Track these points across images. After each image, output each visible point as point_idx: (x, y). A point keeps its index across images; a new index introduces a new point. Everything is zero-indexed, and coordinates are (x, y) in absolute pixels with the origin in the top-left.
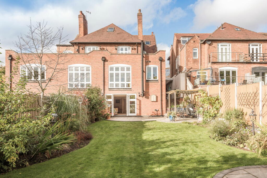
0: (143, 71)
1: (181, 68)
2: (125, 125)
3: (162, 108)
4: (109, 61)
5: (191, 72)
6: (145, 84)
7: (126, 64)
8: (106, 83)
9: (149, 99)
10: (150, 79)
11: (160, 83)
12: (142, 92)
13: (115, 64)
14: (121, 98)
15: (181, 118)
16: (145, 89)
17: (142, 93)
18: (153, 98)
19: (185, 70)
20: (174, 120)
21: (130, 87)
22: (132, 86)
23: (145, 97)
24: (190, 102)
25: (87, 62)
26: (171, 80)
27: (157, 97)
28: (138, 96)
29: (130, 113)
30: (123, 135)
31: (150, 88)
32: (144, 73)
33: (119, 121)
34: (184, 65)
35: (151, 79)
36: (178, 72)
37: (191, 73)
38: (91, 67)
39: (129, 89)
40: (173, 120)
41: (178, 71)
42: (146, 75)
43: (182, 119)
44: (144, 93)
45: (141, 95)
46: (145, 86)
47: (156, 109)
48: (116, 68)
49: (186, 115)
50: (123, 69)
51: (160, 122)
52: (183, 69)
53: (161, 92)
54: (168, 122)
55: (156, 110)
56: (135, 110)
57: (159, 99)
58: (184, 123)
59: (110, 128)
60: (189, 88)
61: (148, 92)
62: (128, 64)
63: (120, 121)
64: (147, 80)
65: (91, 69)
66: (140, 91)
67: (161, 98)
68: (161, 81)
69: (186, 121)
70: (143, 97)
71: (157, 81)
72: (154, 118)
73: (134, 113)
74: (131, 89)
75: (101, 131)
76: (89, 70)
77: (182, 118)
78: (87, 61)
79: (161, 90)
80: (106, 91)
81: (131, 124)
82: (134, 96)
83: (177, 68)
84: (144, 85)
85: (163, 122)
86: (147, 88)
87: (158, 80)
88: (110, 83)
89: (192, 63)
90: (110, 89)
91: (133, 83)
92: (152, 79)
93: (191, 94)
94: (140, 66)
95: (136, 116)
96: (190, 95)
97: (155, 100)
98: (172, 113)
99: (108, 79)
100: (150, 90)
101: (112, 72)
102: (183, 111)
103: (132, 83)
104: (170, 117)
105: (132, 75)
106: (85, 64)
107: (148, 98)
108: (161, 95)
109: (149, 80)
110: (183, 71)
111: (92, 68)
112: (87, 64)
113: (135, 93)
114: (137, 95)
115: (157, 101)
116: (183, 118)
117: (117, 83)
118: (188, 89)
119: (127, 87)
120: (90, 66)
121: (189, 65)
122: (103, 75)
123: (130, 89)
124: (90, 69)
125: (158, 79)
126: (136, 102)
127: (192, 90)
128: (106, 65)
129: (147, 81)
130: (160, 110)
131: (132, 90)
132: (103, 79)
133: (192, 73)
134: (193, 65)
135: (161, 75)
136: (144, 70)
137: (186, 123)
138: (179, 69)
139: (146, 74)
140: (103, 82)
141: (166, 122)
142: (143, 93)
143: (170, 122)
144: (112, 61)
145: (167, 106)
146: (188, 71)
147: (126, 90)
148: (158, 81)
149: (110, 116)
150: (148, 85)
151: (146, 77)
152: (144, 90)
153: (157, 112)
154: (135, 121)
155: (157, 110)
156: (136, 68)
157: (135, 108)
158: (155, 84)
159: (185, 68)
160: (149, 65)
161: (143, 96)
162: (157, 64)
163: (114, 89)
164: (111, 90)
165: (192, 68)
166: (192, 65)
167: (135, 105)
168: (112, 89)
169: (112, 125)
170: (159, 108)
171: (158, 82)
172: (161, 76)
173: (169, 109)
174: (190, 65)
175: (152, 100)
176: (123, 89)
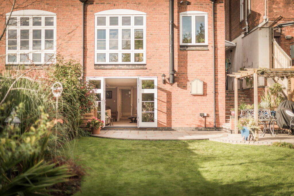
0: (173, 26)
1: (254, 18)
2: (140, 147)
3: (216, 111)
4: (97, 4)
5: (281, 26)
6: (179, 55)
7: (133, 9)
8: (88, 53)
9: (186, 89)
10: (189, 44)
11: (211, 52)
12: (171, 72)
13: (109, 9)
14: (115, 87)
15: (266, 134)
16: (179, 66)
17: (171, 76)
18: (196, 87)
19: (264, 22)
20: (253, 140)
21: (144, 62)
22: (148, 58)
23: (178, 85)
24: (283, 96)
25: (48, 6)
26: (231, 45)
27: (205, 85)
28: (162, 82)
29: (143, 121)
30: (150, 169)
31: (188, 64)
32: (176, 30)
33: (123, 139)
34: (263, 10)
35: (191, 42)
36: (247, 27)
37: (281, 30)
38: (55, 17)
39: (140, 67)
40: (251, 139)
41: (245, 26)
42: (179, 34)
43: (268, 136)
44: (175, 75)
45: (167, 81)
46: (179, 59)
47: (202, 112)
48: (110, 17)
49: (276, 126)
50: (126, 21)
51: (219, 141)
52: (260, 21)
53: (215, 73)
54: (239, 143)
55: (202, 115)
56: (153, 113)
57: (210, 89)
58: (277, 145)
59: (109, 153)
60: (280, 65)
61: (186, 73)
62: (139, 10)
63: (126, 139)
64: (181, 46)
65: (55, 21)
66: (167, 71)
67: (215, 87)
68: (215, 48)
69: (283, 141)
70: (173, 85)
71: (205, 48)
72: (203, 134)
73: (153, 121)
74: (145, 67)
75: (95, 160)
76: (51, 24)
77: (269, 133)
78: (47, 4)
79: (215, 68)
80: (88, 71)
81: (154, 146)
82: (153, 82)
83: (242, 18)
84: (176, 56)
85: (227, 142)
86: (182, 64)
87: (207, 46)
88: (97, 51)
89: (281, 5)
90: (98, 67)
91: (149, 53)
92: (194, 42)
93: (287, 77)
94: (165, 14)
95: (156, 128)
96: (286, 80)
97: (201, 92)
98: (248, 121)
99: (92, 42)
100: (188, 68)
101: (101, 27)
102: (268, 117)
103: (147, 53)
104: (244, 130)
105: (147, 34)
106: (42, 9)
107: (185, 87)
108: (215, 79)
109: (187, 46)
110: (260, 26)
111: (58, 19)
112: (47, 10)
113: (155, 75)
114: (159, 79)
115: (205, 94)
116: (270, 135)
117: (114, 51)
118: (277, 66)
119: (135, 61)
120: (55, 14)
121: (275, 11)
122: (83, 34)
123: (142, 67)
124: (53, 22)
125: (206, 43)
126: (156, 96)
127: (290, 67)
128: (88, 13)
129: (183, 48)
130: (212, 115)
131: (146, 69)
132: (82, 43)
133: (283, 29)
134: (284, 12)
135: (214, 34)
136: (176, 23)
137: (284, 145)
138: (248, 21)
139: (179, 31)
140: (82, 50)
141: (234, 143)
142: (173, 75)
143: (242, 144)
144: (104, 3)
145: (229, 105)
146: (274, 24)
147: (133, 67)
148: (209, 48)
149: (101, 126)
150: (186, 57)
151: (179, 38)
152: (176, 69)
153: (204, 119)
154: (159, 140)
155: (205, 115)
156: (156, 18)
157: (153, 110)
158: (201, 55)
159: (265, 17)
160: (186, 11)
161: (174, 82)
162: (205, 8)
163: (106, 67)
164: (100, 67)
165: (282, 17)
166: (283, 10)
167: (153, 103)
168: (102, 66)
169: (111, 147)
170: (209, 109)
171: (208, 50)
172: (214, 36)
173: (235, 112)
174: (278, 11)
175: (194, 92)
176: (127, 67)
